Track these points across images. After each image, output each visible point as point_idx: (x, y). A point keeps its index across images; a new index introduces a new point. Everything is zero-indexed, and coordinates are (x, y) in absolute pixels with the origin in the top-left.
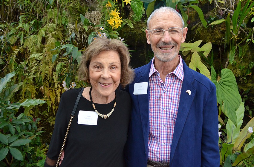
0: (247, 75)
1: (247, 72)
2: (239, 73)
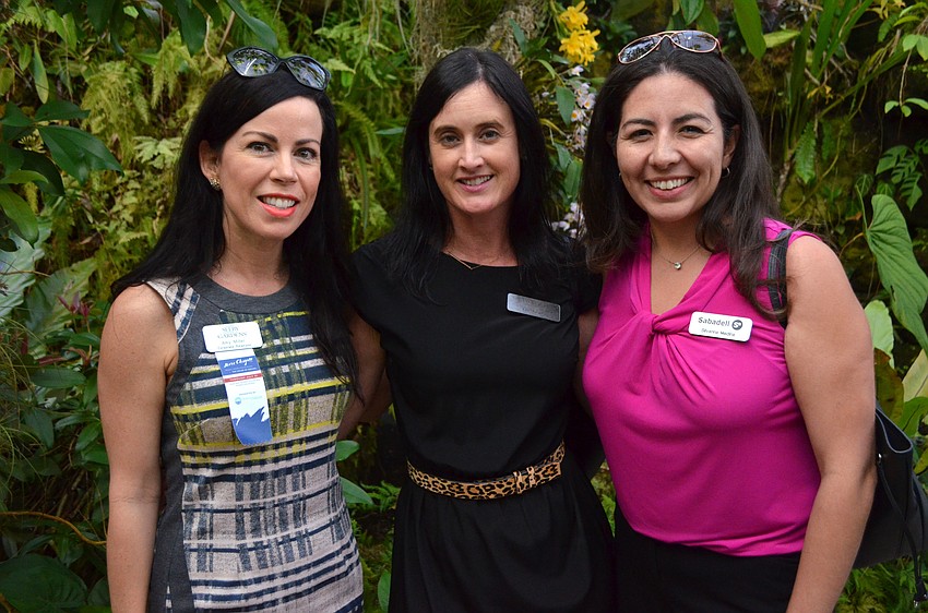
0: (847, 219)
1: (847, 210)
2: (824, 214)
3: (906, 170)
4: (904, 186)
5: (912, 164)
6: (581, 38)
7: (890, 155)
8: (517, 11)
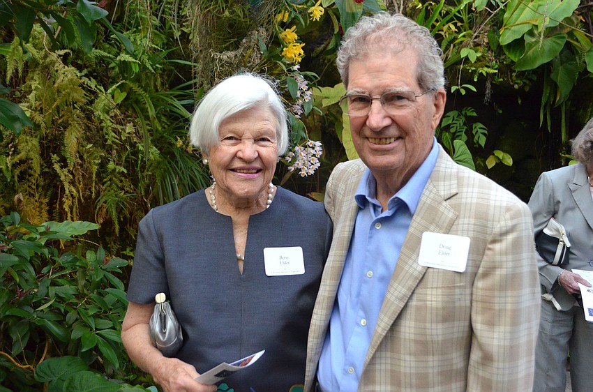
3: (458, 125)
4: (457, 134)
5: (461, 121)
6: (294, 47)
7: (449, 116)
8: (258, 31)
